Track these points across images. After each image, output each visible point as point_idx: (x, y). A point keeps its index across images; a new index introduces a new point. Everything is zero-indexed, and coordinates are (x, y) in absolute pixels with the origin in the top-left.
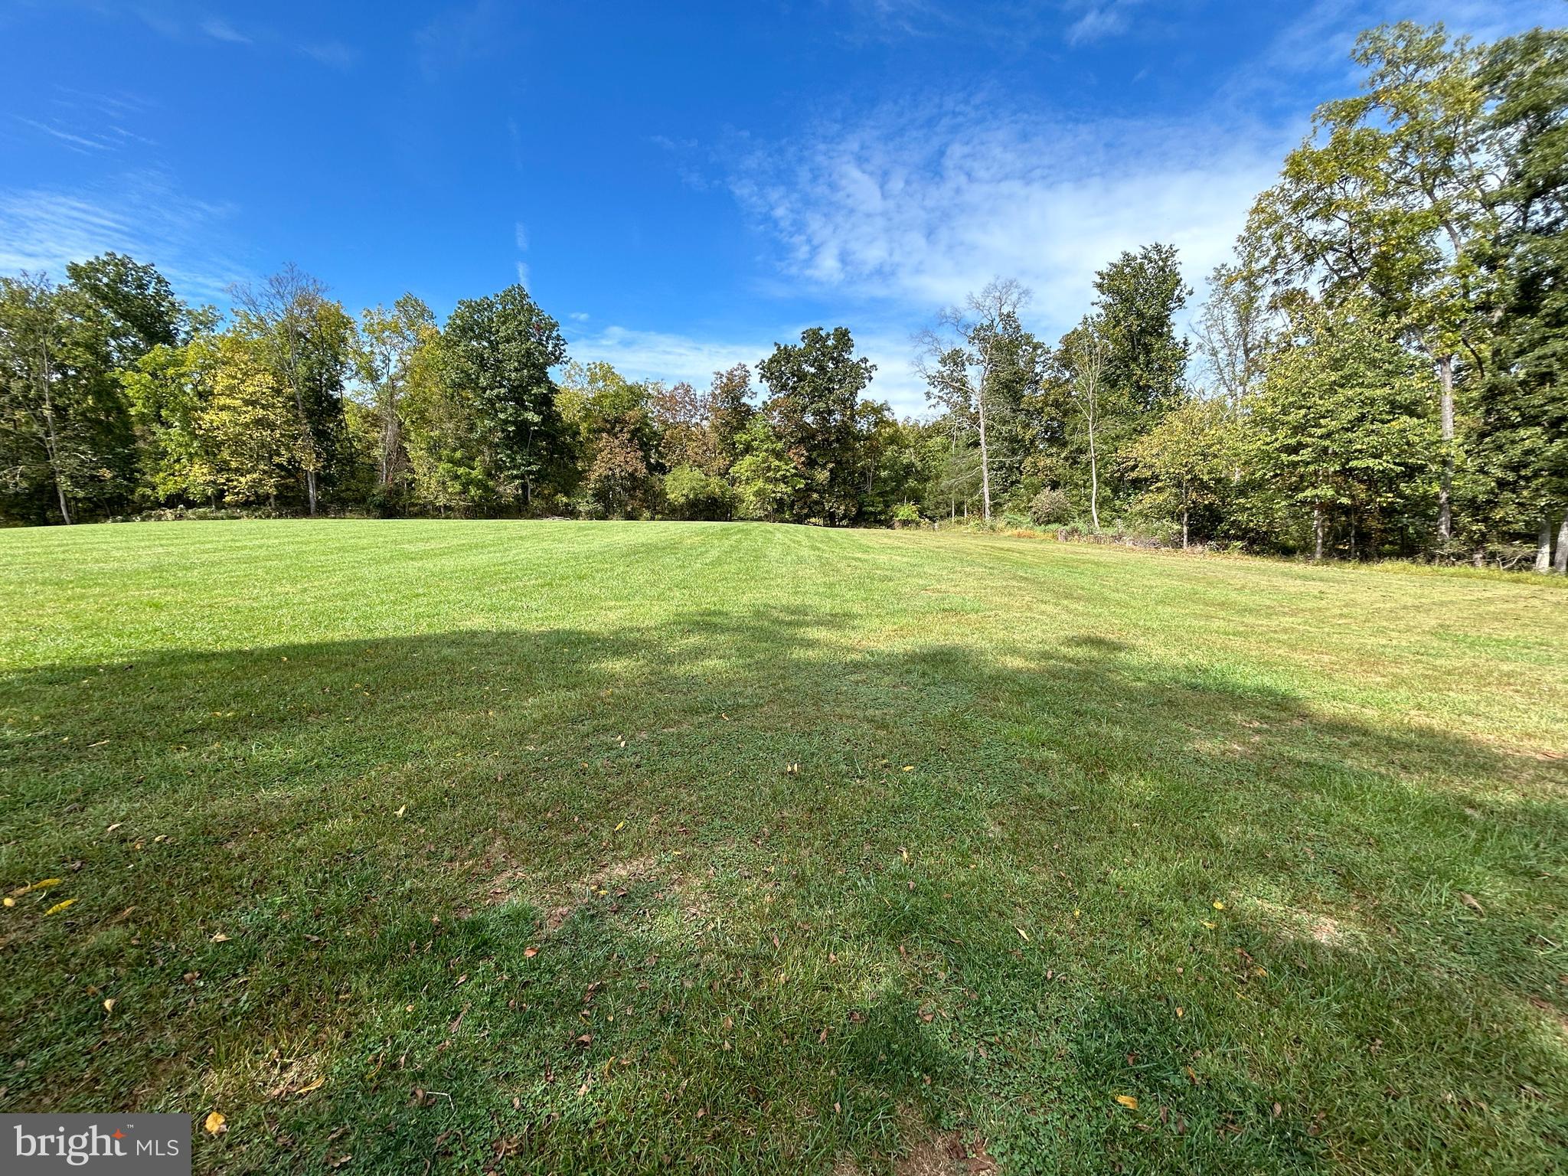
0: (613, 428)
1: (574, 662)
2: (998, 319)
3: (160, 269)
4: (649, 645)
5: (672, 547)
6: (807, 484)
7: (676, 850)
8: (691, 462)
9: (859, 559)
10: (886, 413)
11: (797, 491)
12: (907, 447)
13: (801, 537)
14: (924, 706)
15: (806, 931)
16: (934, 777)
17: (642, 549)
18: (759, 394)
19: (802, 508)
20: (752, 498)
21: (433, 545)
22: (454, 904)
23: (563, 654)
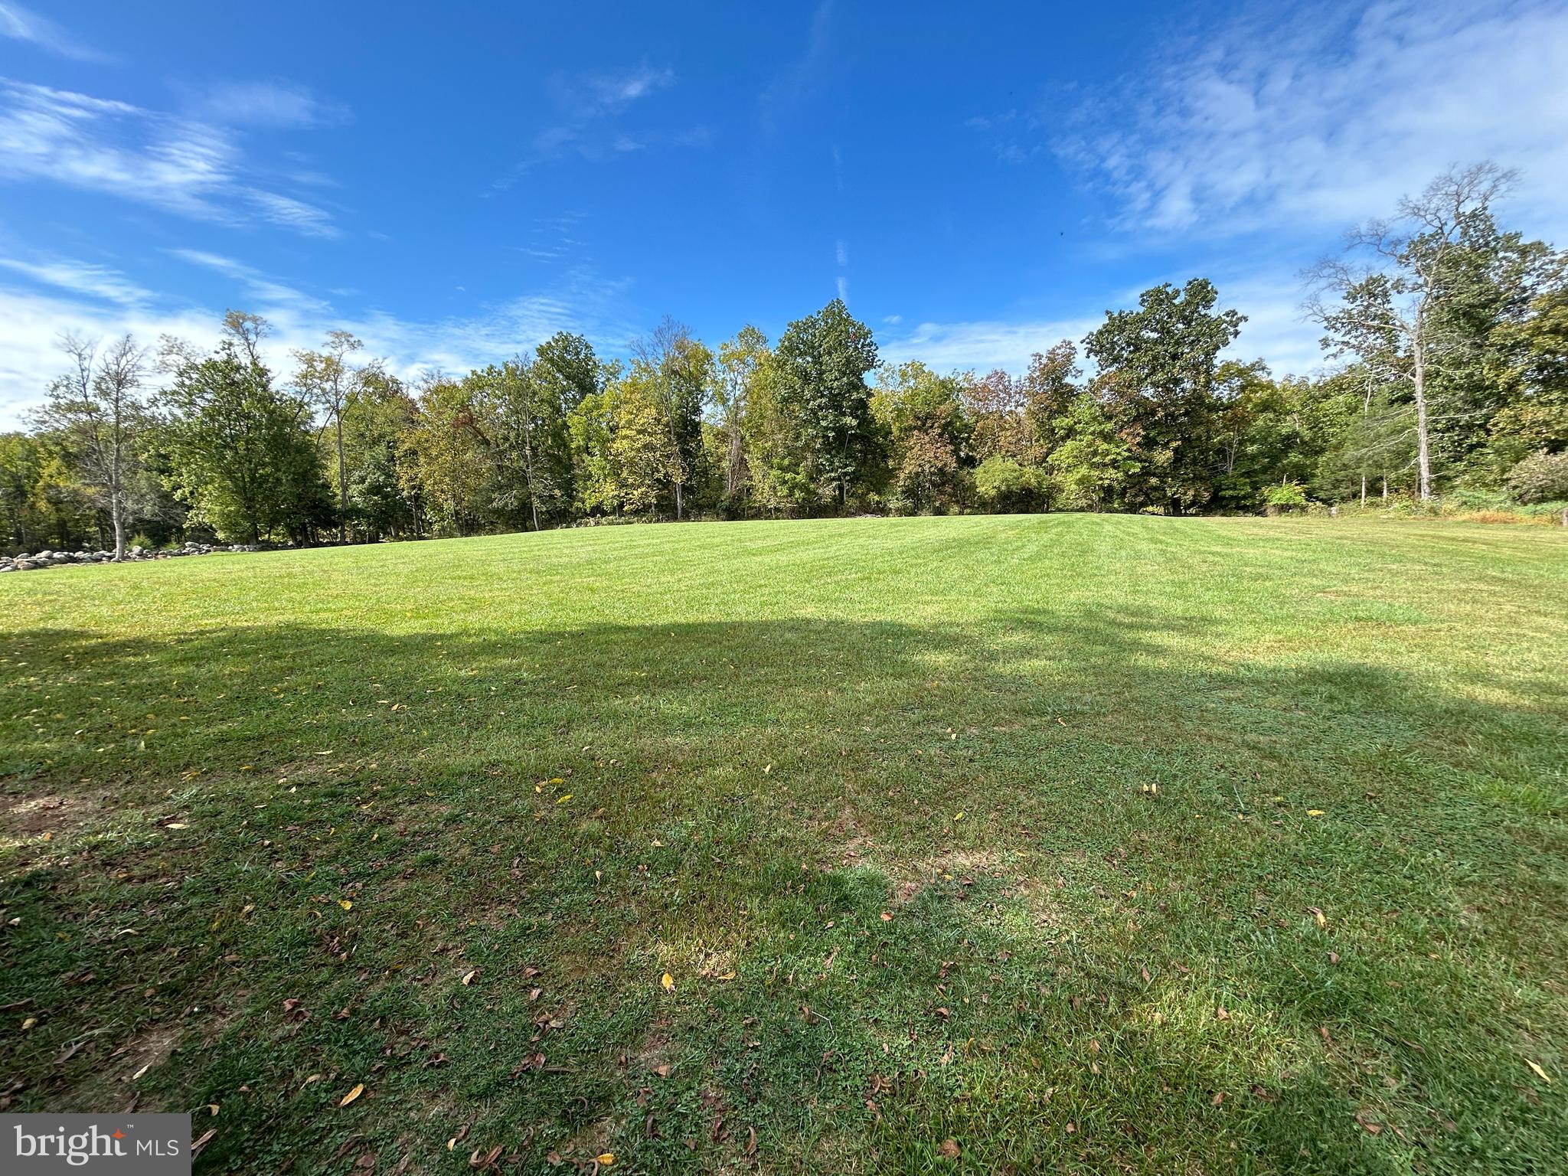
0: (924, 425)
1: (899, 653)
2: (1452, 223)
3: (589, 338)
4: (969, 640)
5: (985, 542)
6: (1143, 468)
7: (1019, 851)
8: (1003, 453)
9: (1219, 554)
10: (1259, 373)
11: (1130, 476)
12: (1289, 413)
13: (1136, 529)
14: (1336, 737)
15: (1184, 974)
16: (1360, 830)
17: (954, 544)
18: (1086, 370)
19: (1136, 495)
20: (1074, 487)
21: (769, 542)
22: (817, 857)
23: (887, 644)
